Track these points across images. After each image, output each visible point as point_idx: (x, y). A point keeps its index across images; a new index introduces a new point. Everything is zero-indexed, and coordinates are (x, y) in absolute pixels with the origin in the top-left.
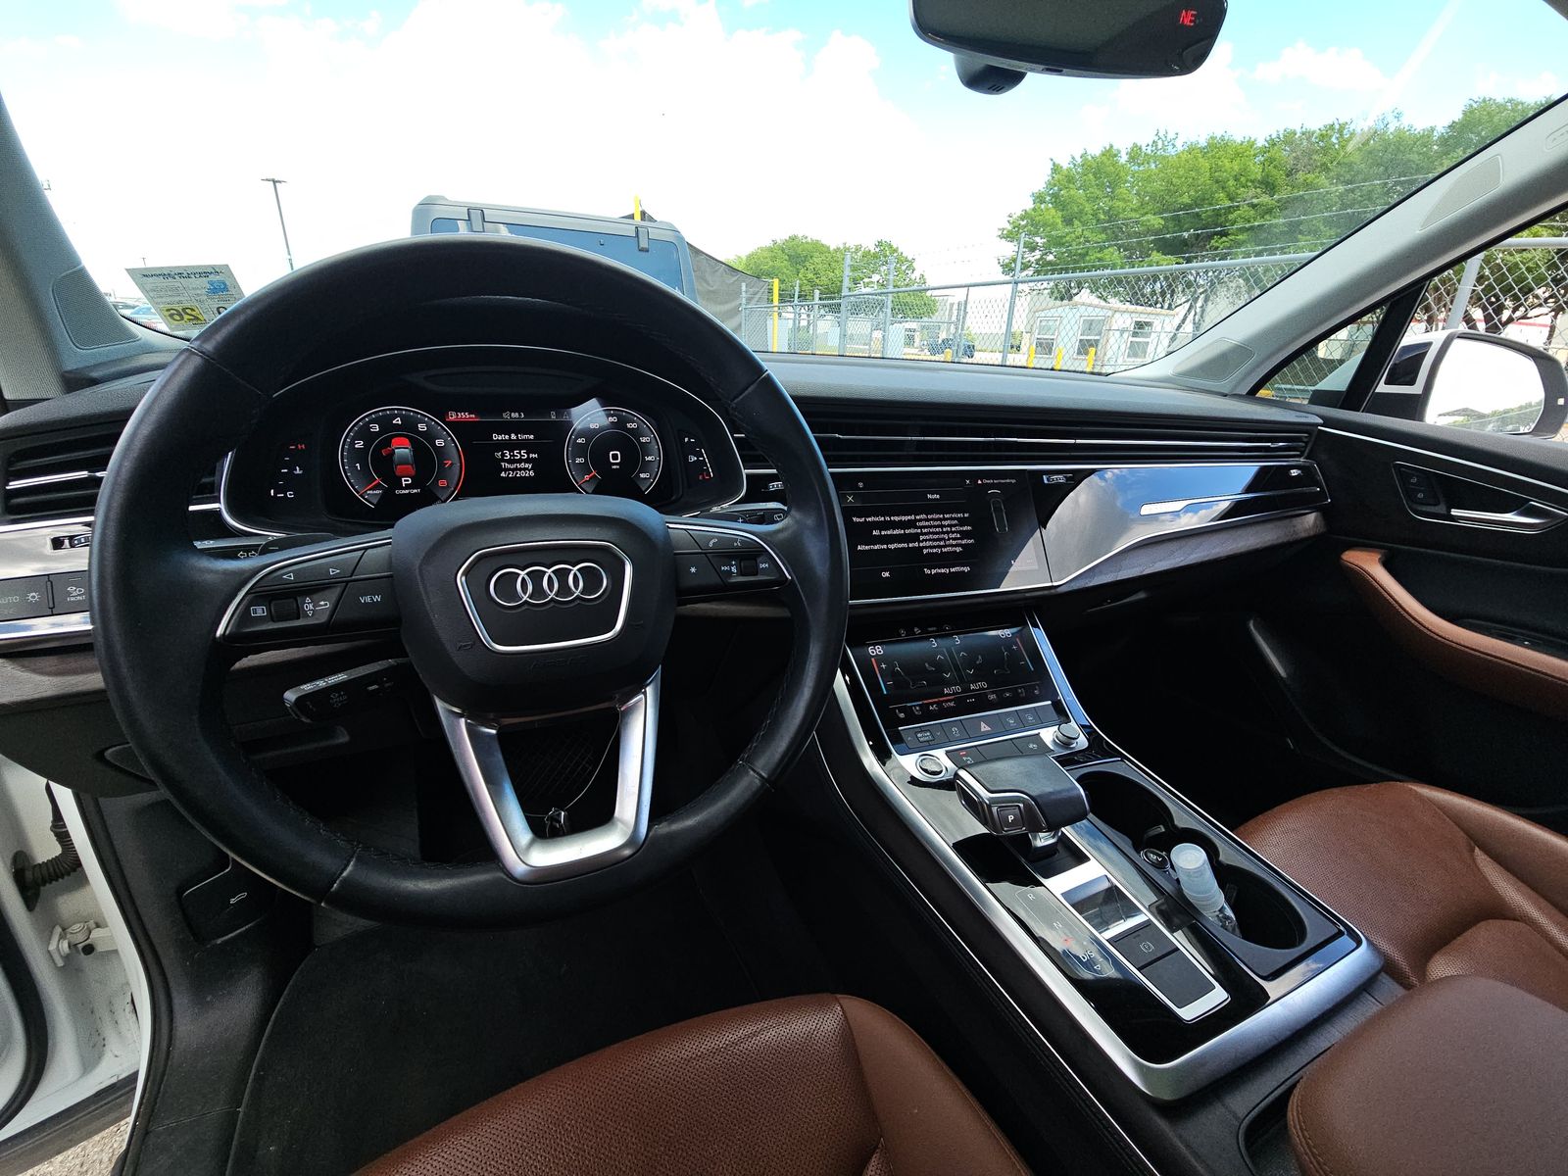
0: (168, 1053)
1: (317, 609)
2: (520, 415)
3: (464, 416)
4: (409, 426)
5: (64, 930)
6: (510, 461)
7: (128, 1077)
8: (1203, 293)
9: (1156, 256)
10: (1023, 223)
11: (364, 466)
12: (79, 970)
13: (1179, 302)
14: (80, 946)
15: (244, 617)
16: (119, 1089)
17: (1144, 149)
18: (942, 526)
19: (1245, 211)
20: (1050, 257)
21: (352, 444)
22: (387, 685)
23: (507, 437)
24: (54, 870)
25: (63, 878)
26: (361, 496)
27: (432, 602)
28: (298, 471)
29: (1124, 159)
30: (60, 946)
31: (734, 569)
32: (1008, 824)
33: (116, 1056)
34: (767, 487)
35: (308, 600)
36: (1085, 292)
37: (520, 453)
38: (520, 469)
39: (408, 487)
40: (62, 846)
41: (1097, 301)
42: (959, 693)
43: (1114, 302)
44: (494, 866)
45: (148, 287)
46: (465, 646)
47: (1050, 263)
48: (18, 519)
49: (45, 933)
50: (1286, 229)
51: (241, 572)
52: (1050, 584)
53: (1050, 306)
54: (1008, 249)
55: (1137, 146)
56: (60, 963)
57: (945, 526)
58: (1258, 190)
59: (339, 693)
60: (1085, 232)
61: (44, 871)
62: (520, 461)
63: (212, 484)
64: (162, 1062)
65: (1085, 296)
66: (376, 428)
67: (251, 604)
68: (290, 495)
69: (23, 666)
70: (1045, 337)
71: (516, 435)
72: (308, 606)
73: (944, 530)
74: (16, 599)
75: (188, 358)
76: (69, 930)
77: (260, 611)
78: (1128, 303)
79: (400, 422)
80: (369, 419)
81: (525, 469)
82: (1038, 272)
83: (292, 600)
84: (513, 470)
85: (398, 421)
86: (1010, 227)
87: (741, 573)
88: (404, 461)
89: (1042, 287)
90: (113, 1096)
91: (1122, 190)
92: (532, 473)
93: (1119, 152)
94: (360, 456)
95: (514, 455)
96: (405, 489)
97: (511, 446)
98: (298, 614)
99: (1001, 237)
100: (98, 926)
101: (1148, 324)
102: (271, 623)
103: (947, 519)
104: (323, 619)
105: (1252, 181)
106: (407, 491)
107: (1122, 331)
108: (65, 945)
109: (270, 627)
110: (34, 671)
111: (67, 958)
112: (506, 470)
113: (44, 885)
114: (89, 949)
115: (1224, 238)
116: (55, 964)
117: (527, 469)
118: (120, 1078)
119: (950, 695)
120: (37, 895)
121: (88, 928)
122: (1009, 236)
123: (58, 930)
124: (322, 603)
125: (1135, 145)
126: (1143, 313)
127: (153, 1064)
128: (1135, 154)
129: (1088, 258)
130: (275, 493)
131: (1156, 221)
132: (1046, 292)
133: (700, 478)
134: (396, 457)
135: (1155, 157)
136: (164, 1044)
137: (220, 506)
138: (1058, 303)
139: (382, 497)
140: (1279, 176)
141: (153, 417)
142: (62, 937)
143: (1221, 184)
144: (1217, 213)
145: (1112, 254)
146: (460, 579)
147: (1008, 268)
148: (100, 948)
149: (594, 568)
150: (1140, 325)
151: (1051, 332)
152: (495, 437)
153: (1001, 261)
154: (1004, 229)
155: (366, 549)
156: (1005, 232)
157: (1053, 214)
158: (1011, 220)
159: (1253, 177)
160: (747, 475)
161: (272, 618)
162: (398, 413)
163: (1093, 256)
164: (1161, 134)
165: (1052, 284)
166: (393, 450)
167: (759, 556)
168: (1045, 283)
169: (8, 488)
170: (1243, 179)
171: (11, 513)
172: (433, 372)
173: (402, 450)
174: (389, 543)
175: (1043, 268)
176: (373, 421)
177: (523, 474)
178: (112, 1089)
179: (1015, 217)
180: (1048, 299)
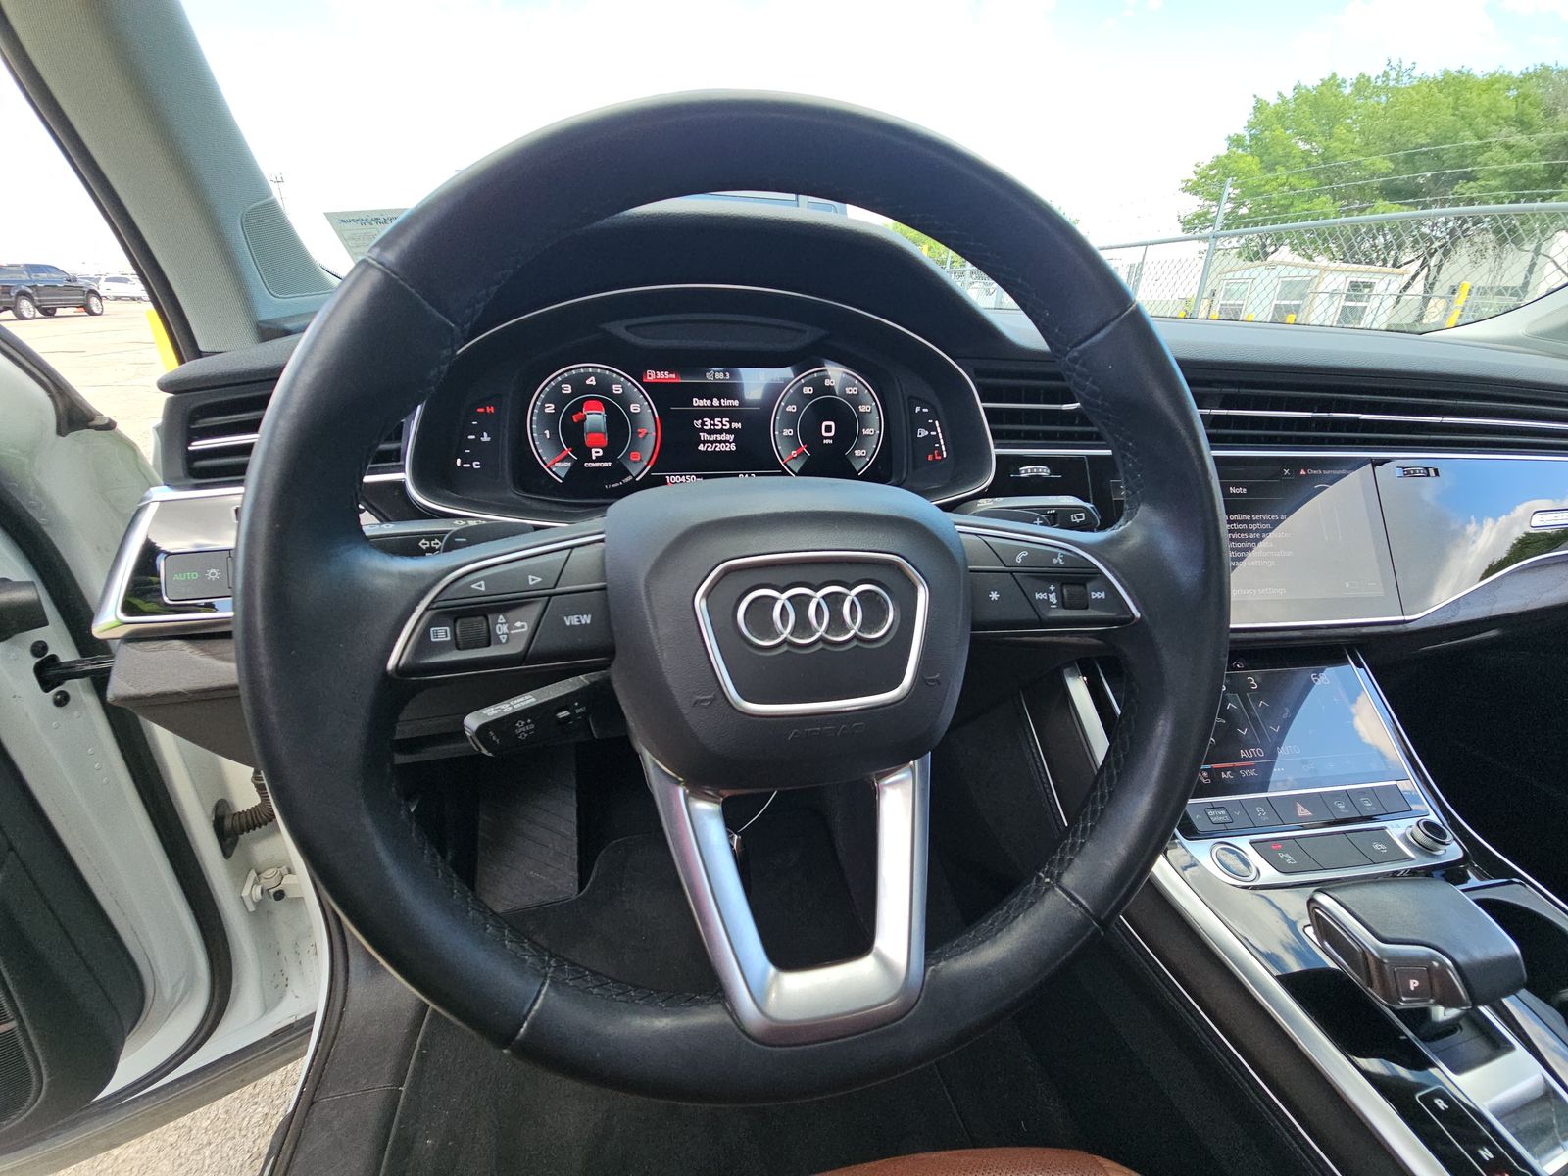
0: (341, 1014)
1: (512, 633)
2: (725, 376)
3: (664, 376)
4: (604, 387)
5: (258, 874)
6: (710, 432)
7: (306, 1017)
8: (1440, 247)
9: (1380, 203)
10: (1213, 172)
11: (554, 433)
12: (269, 913)
13: (1405, 259)
14: (272, 891)
15: (423, 644)
16: (298, 1029)
17: (1373, 79)
18: (1249, 531)
19: (1497, 152)
20: (1244, 210)
21: (543, 407)
22: (578, 711)
23: (709, 402)
24: (252, 819)
25: (260, 827)
26: (549, 468)
27: (661, 632)
28: (486, 438)
29: (1347, 91)
30: (252, 891)
31: (1053, 598)
32: (1409, 993)
33: (297, 996)
34: (1019, 473)
35: (501, 617)
36: (1285, 250)
37: (721, 422)
38: (720, 442)
39: (599, 459)
40: (261, 797)
41: (1299, 259)
42: (1262, 758)
43: (1322, 260)
44: (719, 1007)
45: (346, 235)
46: (702, 701)
47: (1242, 216)
48: (202, 484)
49: (239, 878)
50: (1547, 176)
51: (420, 576)
52: (1401, 618)
53: (1236, 267)
54: (1192, 204)
55: (1364, 76)
56: (252, 908)
57: (1252, 531)
58: (1513, 129)
59: (526, 721)
60: (1291, 180)
61: (244, 820)
62: (721, 432)
63: (398, 450)
64: (336, 1023)
65: (1284, 253)
66: (568, 389)
67: (432, 623)
68: (476, 465)
69: (202, 650)
70: (1229, 302)
71: (719, 400)
72: (501, 629)
73: (1252, 536)
74: (194, 576)
75: (364, 272)
76: (263, 875)
77: (442, 634)
78: (1338, 261)
79: (594, 383)
80: (561, 379)
81: (725, 442)
82: (1228, 227)
83: (481, 619)
84: (712, 442)
85: (591, 381)
86: (1194, 178)
87: (1063, 604)
88: (595, 431)
89: (1231, 245)
90: (289, 1037)
91: (1339, 131)
92: (733, 447)
93: (1344, 82)
94: (550, 421)
95: (715, 425)
96: (594, 461)
97: (712, 413)
98: (488, 640)
99: (1184, 190)
100: (290, 872)
101: (1369, 286)
102: (456, 651)
103: (1256, 522)
104: (516, 648)
105: (1506, 119)
106: (596, 465)
107: (1332, 294)
108: (257, 891)
109: (454, 658)
110: (214, 655)
111: (258, 904)
112: (704, 442)
113: (242, 834)
114: (280, 895)
115: (1471, 184)
116: (247, 910)
117: (728, 441)
118: (299, 1018)
119: (1248, 759)
120: (234, 843)
121: (281, 874)
122: (1192, 189)
123: (253, 875)
124: (519, 624)
125: (1362, 75)
126: (1361, 272)
127: (327, 1023)
128: (1362, 85)
129: (1291, 210)
130: (462, 463)
131: (1383, 164)
132: (1235, 251)
133: (930, 457)
134: (587, 424)
135: (1386, 89)
136: (338, 1004)
137: (405, 476)
138: (1249, 263)
139: (571, 472)
140: (1536, 115)
141: (318, 357)
142: (256, 883)
143: (1468, 120)
144: (1463, 153)
145: (1324, 203)
146: (700, 603)
147: (1188, 225)
148: (289, 894)
149: (876, 593)
150: (1355, 286)
151: (1235, 297)
152: (697, 402)
153: (1182, 217)
154: (1188, 181)
155: (572, 547)
156: (1190, 184)
157: (1250, 162)
158: (1198, 170)
159: (1505, 114)
160: (997, 456)
161: (458, 645)
162: (592, 372)
163: (1300, 207)
164: (1394, 63)
165: (1242, 241)
166: (585, 415)
167: (1089, 580)
168: (1234, 240)
169: (190, 448)
170: (1493, 115)
171: (195, 477)
172: (635, 321)
173: (595, 418)
174: (602, 541)
175: (1234, 221)
176: (564, 381)
177: (720, 447)
178: (288, 1029)
179: (1202, 166)
180: (1235, 260)
